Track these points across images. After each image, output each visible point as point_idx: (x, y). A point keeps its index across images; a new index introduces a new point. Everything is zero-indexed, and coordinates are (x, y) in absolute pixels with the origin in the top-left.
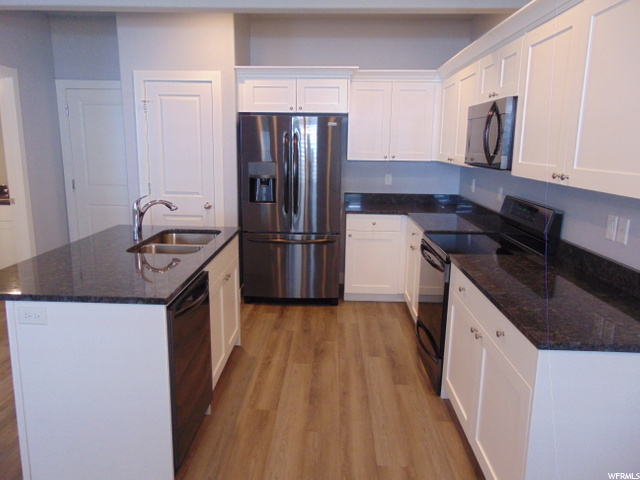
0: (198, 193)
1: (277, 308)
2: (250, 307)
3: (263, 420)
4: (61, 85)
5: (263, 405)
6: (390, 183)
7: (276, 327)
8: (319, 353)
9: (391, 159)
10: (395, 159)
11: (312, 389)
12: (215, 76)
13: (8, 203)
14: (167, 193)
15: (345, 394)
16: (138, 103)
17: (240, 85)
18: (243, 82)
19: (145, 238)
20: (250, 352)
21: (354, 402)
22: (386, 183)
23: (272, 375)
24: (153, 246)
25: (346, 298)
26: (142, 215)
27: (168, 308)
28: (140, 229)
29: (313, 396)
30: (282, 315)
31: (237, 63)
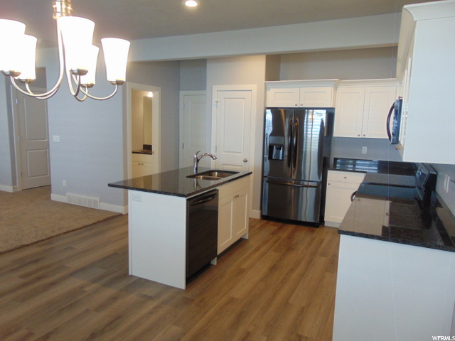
0: (240, 153)
1: (280, 224)
2: (265, 221)
3: (241, 272)
4: (182, 93)
5: (244, 266)
6: (366, 153)
7: (272, 234)
8: (290, 249)
9: (363, 137)
10: (366, 137)
11: (275, 265)
12: (254, 87)
13: (151, 154)
14: (225, 152)
15: (292, 270)
16: (214, 103)
17: (268, 92)
18: (269, 90)
19: (199, 172)
20: (251, 242)
21: (295, 275)
22: (363, 153)
23: (257, 255)
24: (201, 177)
25: (326, 224)
26: (198, 161)
27: (188, 200)
28: (196, 169)
29: (273, 268)
30: (280, 228)
31: (266, 80)
